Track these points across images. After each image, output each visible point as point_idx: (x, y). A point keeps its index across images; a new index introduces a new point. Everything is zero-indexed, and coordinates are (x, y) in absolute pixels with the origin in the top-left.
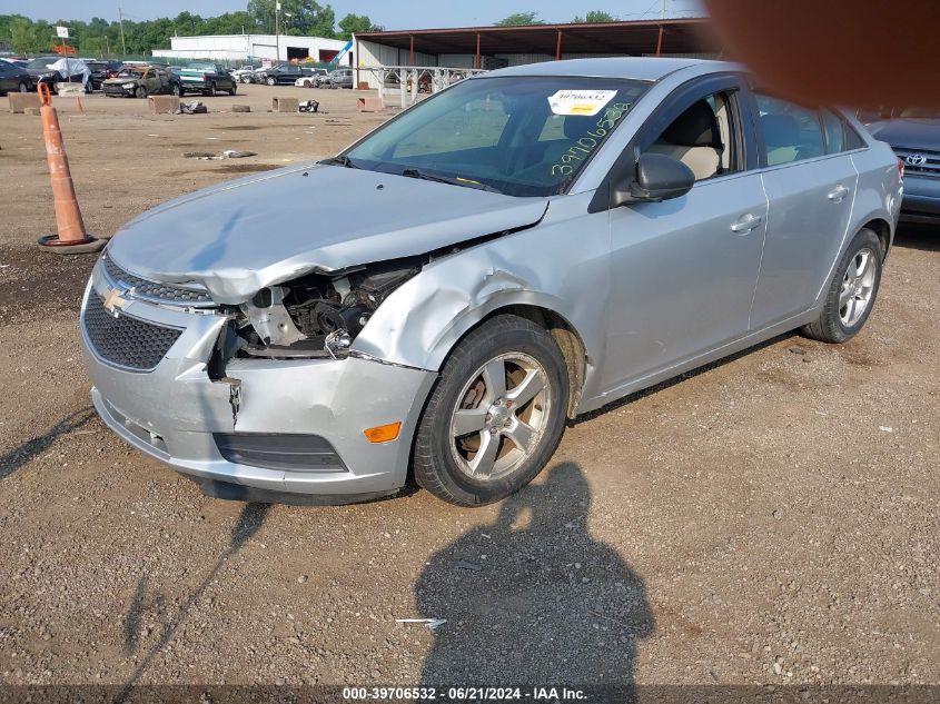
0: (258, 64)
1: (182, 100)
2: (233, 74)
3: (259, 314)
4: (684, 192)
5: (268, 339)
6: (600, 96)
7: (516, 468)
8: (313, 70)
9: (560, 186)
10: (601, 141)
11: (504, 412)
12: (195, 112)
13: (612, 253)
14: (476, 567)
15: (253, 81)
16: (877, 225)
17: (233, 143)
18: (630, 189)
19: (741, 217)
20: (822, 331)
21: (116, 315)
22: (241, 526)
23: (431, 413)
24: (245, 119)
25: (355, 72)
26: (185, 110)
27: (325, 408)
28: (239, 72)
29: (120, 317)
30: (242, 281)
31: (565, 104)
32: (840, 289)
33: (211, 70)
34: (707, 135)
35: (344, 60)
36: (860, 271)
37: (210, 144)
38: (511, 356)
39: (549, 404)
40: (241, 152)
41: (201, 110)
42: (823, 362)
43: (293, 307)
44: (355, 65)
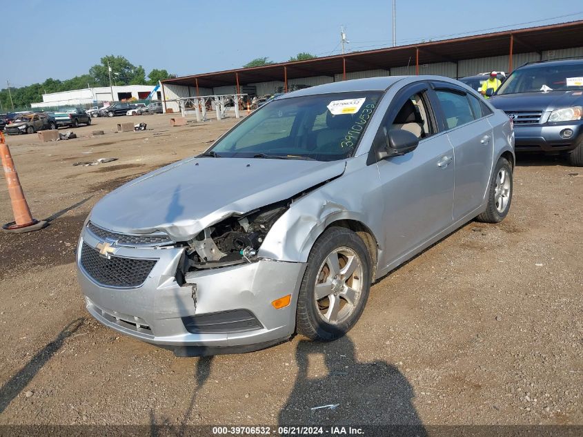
0: (101, 105)
1: (60, 132)
2: (87, 112)
3: (199, 245)
4: (414, 148)
5: (206, 258)
6: (357, 102)
7: (350, 315)
8: (136, 105)
9: (349, 153)
10: (365, 127)
11: (340, 282)
12: (69, 138)
13: (383, 186)
14: (345, 373)
15: (99, 116)
16: (506, 154)
17: (100, 154)
18: (386, 150)
19: (441, 159)
20: (488, 218)
21: (109, 258)
22: (198, 372)
23: (304, 287)
24: (101, 139)
25: (163, 103)
26: (63, 137)
27: (249, 292)
28: (90, 111)
29: (112, 258)
30: (190, 226)
31: (337, 108)
32: (495, 192)
33: (74, 112)
34: (412, 116)
35: (154, 97)
36: (502, 181)
37: (86, 156)
38: (340, 249)
39: (362, 275)
40: (108, 159)
41: (73, 136)
42: (493, 234)
43: (216, 238)
44: (163, 99)
